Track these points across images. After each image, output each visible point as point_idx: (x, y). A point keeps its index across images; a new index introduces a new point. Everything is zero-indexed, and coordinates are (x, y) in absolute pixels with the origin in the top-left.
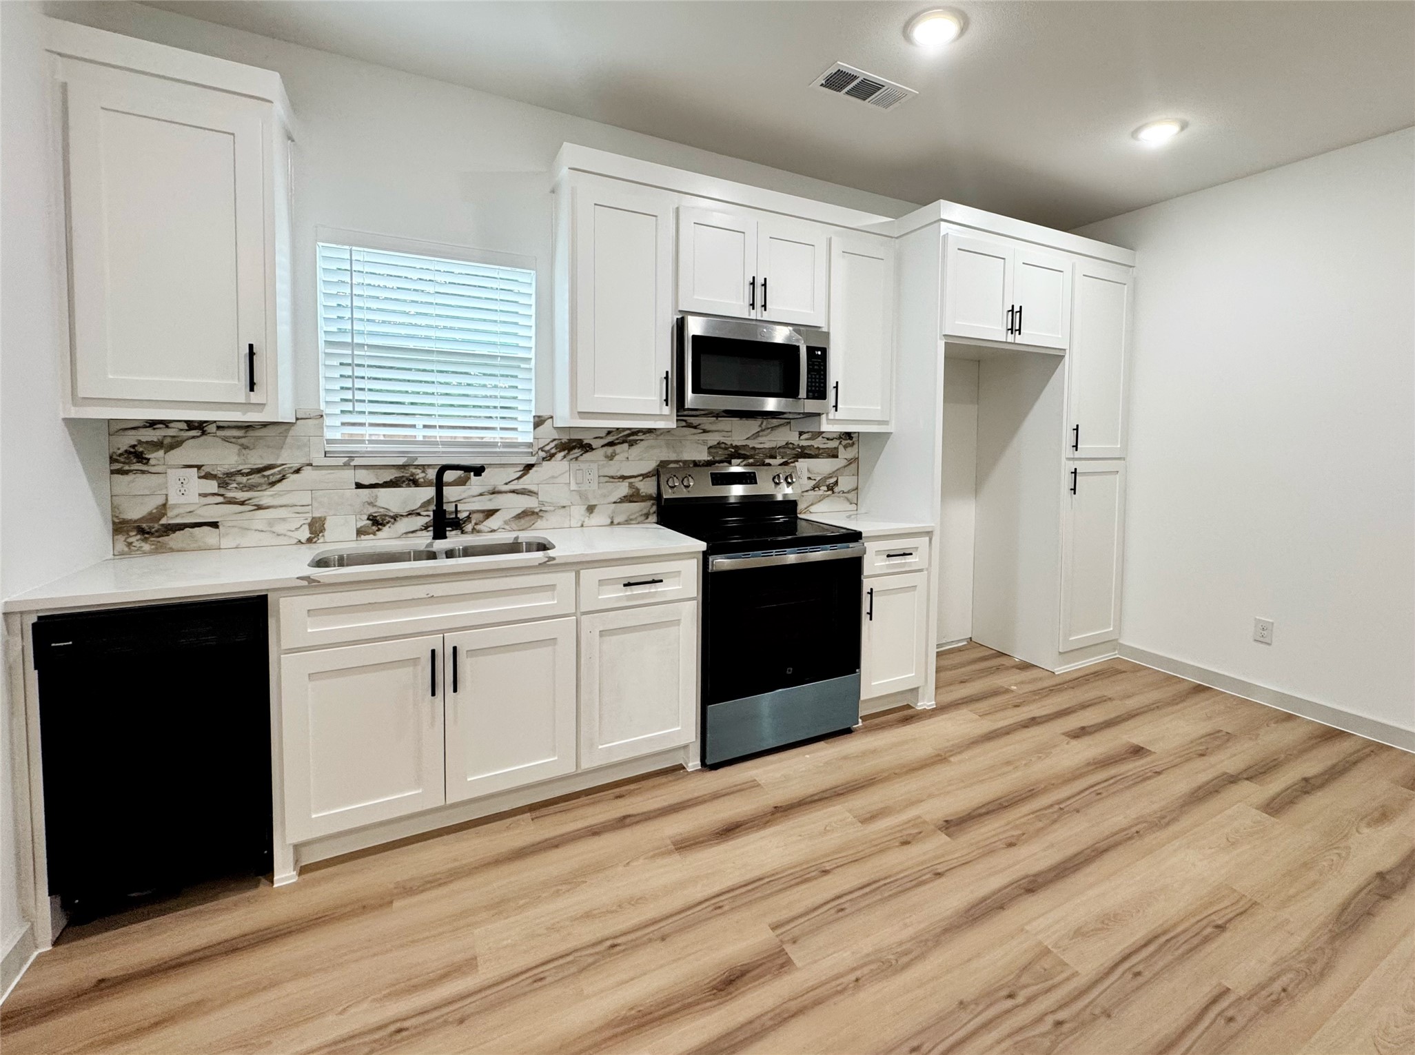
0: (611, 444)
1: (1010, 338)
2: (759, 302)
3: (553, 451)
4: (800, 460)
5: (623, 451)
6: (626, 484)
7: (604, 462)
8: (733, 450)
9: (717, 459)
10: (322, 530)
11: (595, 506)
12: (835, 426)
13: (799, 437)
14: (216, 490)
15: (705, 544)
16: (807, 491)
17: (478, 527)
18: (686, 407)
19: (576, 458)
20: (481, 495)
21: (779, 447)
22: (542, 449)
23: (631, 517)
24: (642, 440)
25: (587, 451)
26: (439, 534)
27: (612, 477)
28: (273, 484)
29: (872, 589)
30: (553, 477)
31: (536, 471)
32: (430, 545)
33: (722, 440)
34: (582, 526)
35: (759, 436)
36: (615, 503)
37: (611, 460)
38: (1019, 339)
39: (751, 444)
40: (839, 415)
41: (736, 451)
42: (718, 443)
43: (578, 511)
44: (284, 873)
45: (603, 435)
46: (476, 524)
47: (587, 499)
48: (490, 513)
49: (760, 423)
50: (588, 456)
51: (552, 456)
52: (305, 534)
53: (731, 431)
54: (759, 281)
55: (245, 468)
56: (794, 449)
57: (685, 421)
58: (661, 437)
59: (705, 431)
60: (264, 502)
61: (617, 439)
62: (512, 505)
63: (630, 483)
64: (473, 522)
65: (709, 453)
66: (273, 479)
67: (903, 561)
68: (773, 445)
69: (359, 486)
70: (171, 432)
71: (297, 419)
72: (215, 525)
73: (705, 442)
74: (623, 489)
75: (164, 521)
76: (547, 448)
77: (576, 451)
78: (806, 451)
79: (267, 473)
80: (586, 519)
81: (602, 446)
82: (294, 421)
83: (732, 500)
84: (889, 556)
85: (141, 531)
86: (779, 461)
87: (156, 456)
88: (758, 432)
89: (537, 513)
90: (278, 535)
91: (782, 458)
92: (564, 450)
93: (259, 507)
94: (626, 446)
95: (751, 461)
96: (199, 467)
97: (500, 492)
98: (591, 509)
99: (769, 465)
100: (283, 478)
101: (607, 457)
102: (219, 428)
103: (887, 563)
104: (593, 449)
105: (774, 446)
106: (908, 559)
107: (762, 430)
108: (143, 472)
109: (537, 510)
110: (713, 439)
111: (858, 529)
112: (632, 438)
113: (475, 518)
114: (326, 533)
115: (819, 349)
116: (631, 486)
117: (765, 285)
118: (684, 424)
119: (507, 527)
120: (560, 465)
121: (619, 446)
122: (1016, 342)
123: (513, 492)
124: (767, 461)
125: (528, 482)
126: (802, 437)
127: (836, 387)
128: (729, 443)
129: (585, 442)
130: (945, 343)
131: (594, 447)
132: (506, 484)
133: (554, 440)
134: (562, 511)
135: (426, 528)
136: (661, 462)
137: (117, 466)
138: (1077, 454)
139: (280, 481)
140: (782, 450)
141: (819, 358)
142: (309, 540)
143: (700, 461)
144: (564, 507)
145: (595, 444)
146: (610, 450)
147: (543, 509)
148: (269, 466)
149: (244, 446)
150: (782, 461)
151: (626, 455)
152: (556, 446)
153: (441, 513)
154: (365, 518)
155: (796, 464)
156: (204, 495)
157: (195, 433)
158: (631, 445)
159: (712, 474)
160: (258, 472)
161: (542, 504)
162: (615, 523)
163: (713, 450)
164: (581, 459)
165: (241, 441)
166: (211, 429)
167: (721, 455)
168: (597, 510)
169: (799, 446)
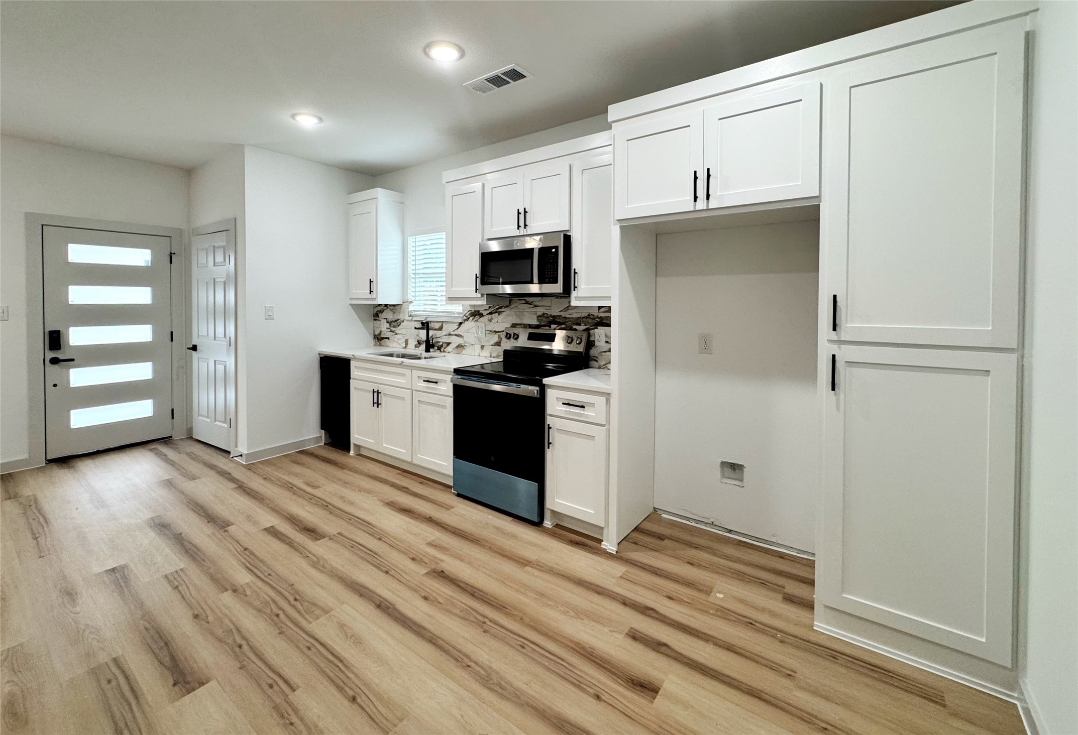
0: (491, 313)
3: (469, 316)
4: (599, 327)
5: (495, 317)
6: (496, 336)
7: (488, 323)
8: (552, 319)
9: (542, 324)
11: (484, 346)
13: (599, 310)
14: (389, 327)
16: (605, 352)
17: (445, 350)
19: (477, 320)
20: (446, 335)
21: (583, 318)
22: (465, 315)
23: (499, 355)
24: (504, 311)
25: (481, 317)
26: (428, 350)
27: (491, 331)
28: (399, 326)
30: (469, 330)
31: (463, 326)
33: (546, 311)
34: (479, 356)
35: (568, 310)
36: (492, 345)
37: (491, 322)
39: (563, 314)
41: (554, 320)
42: (543, 314)
43: (478, 347)
45: (487, 308)
46: (444, 348)
47: (481, 342)
48: (449, 344)
50: (482, 319)
51: (468, 318)
52: (404, 345)
53: (551, 306)
55: (394, 320)
56: (593, 319)
57: (525, 300)
58: (513, 310)
59: (535, 306)
60: (397, 332)
61: (493, 311)
62: (456, 341)
63: (499, 335)
65: (538, 320)
66: (399, 324)
68: (579, 315)
69: (416, 328)
70: (382, 307)
71: (403, 303)
72: (388, 338)
73: (535, 313)
74: (495, 338)
75: (381, 336)
76: (467, 315)
77: (477, 316)
78: (604, 321)
79: (398, 322)
80: (480, 353)
81: (487, 314)
82: (402, 303)
85: (378, 339)
86: (582, 327)
87: (380, 315)
88: (568, 307)
89: (463, 347)
90: (399, 344)
91: (585, 325)
92: (473, 316)
93: (396, 334)
94: (497, 314)
95: (563, 326)
96: (386, 319)
97: (452, 335)
98: (482, 347)
99: (575, 330)
100: (400, 324)
101: (489, 320)
102: (390, 306)
108: (378, 320)
109: (463, 345)
110: (540, 311)
112: (499, 310)
113: (444, 346)
114: (409, 345)
116: (499, 337)
118: (524, 302)
119: (453, 351)
120: (470, 324)
121: (494, 314)
123: (456, 335)
124: (575, 327)
125: (460, 331)
126: (601, 311)
128: (549, 314)
129: (481, 312)
131: (484, 315)
132: (453, 331)
133: (469, 311)
134: (472, 346)
136: (513, 324)
137: (374, 318)
140: (585, 320)
142: (405, 347)
143: (532, 325)
144: (472, 345)
145: (485, 313)
146: (490, 316)
147: (466, 344)
148: (398, 320)
149: (394, 313)
150: (585, 327)
151: (496, 320)
152: (470, 314)
153: (427, 341)
154: (416, 341)
155: (596, 330)
156: (387, 328)
157: (386, 308)
158: (499, 314)
159: (530, 333)
160: (396, 321)
161: (465, 342)
162: (492, 356)
163: (540, 318)
164: (479, 320)
165: (394, 310)
166: (388, 306)
167: (544, 321)
168: (485, 348)
169: (598, 317)
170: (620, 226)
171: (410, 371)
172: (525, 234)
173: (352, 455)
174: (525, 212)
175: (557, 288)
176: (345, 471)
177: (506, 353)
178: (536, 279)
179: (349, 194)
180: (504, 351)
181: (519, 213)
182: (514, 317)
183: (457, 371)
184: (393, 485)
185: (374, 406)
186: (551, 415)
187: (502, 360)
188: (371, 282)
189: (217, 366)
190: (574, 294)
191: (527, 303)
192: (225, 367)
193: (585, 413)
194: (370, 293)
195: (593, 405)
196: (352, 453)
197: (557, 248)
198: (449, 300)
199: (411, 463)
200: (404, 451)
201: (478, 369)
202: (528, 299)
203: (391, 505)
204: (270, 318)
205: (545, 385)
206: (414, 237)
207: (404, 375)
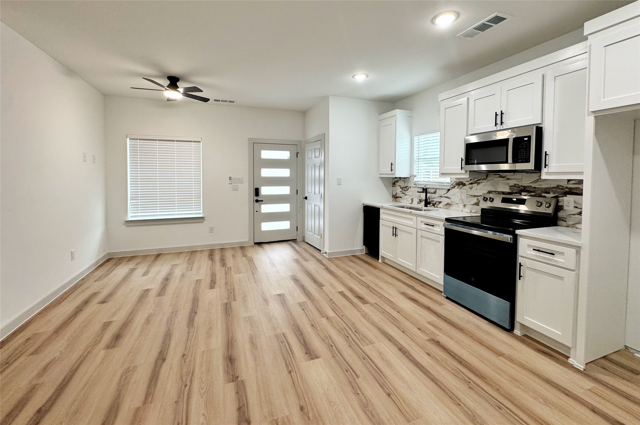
0: (471, 184)
3: (455, 185)
4: (567, 196)
5: (475, 186)
6: (476, 198)
7: (469, 190)
8: (522, 188)
9: (514, 192)
10: (413, 201)
11: (466, 205)
12: (552, 176)
13: (568, 183)
14: (401, 191)
16: (573, 215)
17: (437, 206)
20: (438, 197)
21: (552, 188)
22: (452, 185)
23: (478, 211)
24: (482, 182)
25: (464, 186)
26: (426, 206)
27: (471, 196)
28: (407, 190)
30: (455, 194)
31: (451, 192)
33: (517, 183)
34: (462, 211)
35: (538, 181)
36: (472, 205)
39: (533, 185)
41: (524, 189)
42: (515, 185)
43: (461, 206)
45: (469, 180)
46: (437, 205)
47: (463, 202)
48: (440, 202)
50: (464, 187)
51: (455, 187)
53: (522, 179)
55: (404, 186)
56: (562, 189)
58: (489, 181)
59: (508, 179)
60: (406, 194)
61: (473, 182)
62: (445, 201)
63: (477, 198)
64: (437, 204)
65: (510, 189)
66: (408, 189)
68: (548, 186)
69: (418, 192)
70: (397, 179)
71: (411, 176)
72: (401, 197)
73: (508, 184)
74: (475, 200)
75: (397, 196)
76: (453, 184)
77: (461, 185)
78: (573, 191)
80: (463, 209)
81: (469, 184)
82: (409, 177)
83: (522, 212)
85: (395, 197)
86: (552, 195)
87: (396, 183)
88: (538, 179)
89: (450, 205)
90: (408, 201)
91: (554, 193)
92: (458, 185)
93: (406, 195)
94: (476, 184)
95: (533, 194)
96: (400, 186)
97: (442, 197)
98: (465, 206)
99: (545, 197)
101: (470, 188)
102: (402, 178)
104: (466, 185)
108: (395, 186)
109: (450, 204)
110: (512, 183)
112: (479, 181)
113: (437, 203)
114: (413, 202)
115: (526, 137)
116: (478, 199)
118: (499, 176)
119: (443, 207)
120: (456, 190)
121: (474, 184)
123: (445, 197)
124: (543, 195)
125: (448, 195)
128: (520, 184)
129: (464, 183)
131: (466, 184)
132: (444, 194)
133: (455, 182)
134: (457, 205)
136: (489, 191)
137: (393, 185)
139: (408, 190)
140: (553, 189)
141: (526, 142)
142: (411, 203)
143: (505, 192)
144: (457, 204)
145: (467, 183)
146: (471, 186)
147: (452, 203)
148: (407, 187)
149: (405, 182)
150: (554, 195)
151: (476, 188)
152: (456, 184)
153: (426, 200)
154: (419, 199)
155: (564, 197)
156: (400, 191)
157: (400, 179)
158: (478, 184)
159: (503, 198)
160: (406, 187)
161: (452, 202)
162: (472, 212)
163: (512, 188)
164: (462, 188)
165: (404, 181)
166: (401, 178)
167: (516, 190)
168: (466, 206)
169: (567, 188)
170: (594, 116)
171: (416, 217)
172: (501, 128)
173: (380, 262)
174: (502, 113)
175: (530, 166)
176: (377, 270)
177: (483, 210)
178: (510, 160)
179: (380, 115)
180: (481, 209)
181: (496, 115)
182: (490, 186)
183: (447, 220)
184: (404, 283)
185: (393, 236)
186: (522, 257)
187: (480, 215)
188: (391, 164)
189: (315, 207)
190: (544, 170)
191: (501, 177)
192: (319, 208)
193: (555, 259)
194: (391, 171)
195: (562, 254)
196: (380, 261)
197: (529, 137)
198: (442, 175)
199: (415, 273)
200: (411, 265)
201: (461, 219)
202: (501, 174)
203: (404, 294)
204: (339, 184)
205: (517, 234)
206: (418, 136)
207: (412, 219)
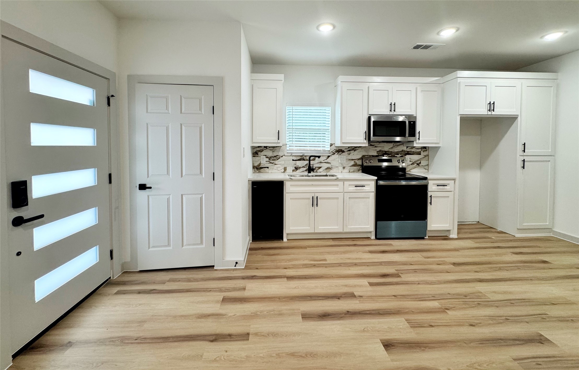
0: (349, 151)
1: (489, 113)
2: (393, 109)
3: (335, 152)
4: (407, 155)
6: (353, 161)
7: (347, 155)
9: (380, 155)
10: (286, 170)
11: (345, 167)
14: (268, 160)
15: (377, 177)
16: (409, 165)
17: (317, 171)
18: (371, 140)
19: (340, 154)
20: (318, 163)
21: (400, 151)
22: (332, 152)
23: (355, 170)
24: (358, 149)
25: (343, 152)
26: (309, 172)
27: (350, 159)
28: (278, 159)
29: (431, 195)
30: (335, 159)
31: (330, 157)
32: (307, 174)
33: (381, 149)
34: (342, 172)
35: (393, 148)
36: (350, 166)
37: (349, 155)
38: (493, 113)
39: (390, 150)
40: (420, 141)
41: (385, 152)
43: (341, 168)
44: (285, 239)
45: (347, 148)
47: (343, 165)
48: (320, 168)
49: (393, 144)
50: (343, 154)
51: (334, 154)
52: (283, 171)
53: (384, 147)
54: (393, 103)
55: (273, 156)
56: (405, 152)
57: (370, 144)
58: (363, 149)
59: (376, 147)
60: (276, 163)
61: (351, 149)
62: (325, 166)
65: (377, 153)
66: (278, 158)
67: (444, 188)
69: (293, 160)
70: (262, 148)
71: (283, 145)
72: (268, 168)
73: (376, 150)
74: (352, 163)
75: (260, 166)
76: (333, 152)
77: (340, 152)
78: (409, 152)
79: (277, 157)
80: (343, 170)
81: (347, 151)
83: (384, 167)
84: (437, 186)
85: (257, 168)
86: (400, 155)
87: (259, 153)
88: (393, 147)
89: (331, 168)
90: (278, 170)
91: (401, 155)
92: (337, 152)
93: (275, 164)
94: (353, 151)
95: (390, 155)
96: (266, 156)
97: (322, 163)
98: (344, 168)
99: (396, 157)
100: (280, 158)
101: (348, 154)
102: (269, 147)
103: (437, 188)
104: (345, 152)
105: (398, 151)
106: (445, 187)
107: (394, 146)
108: (257, 156)
109: (331, 167)
110: (378, 149)
111: (426, 176)
112: (355, 149)
113: (317, 169)
114: (287, 171)
115: (412, 122)
116: (355, 162)
117: (395, 104)
119: (324, 171)
120: (336, 156)
121: (352, 151)
122: (492, 114)
123: (325, 163)
124: (396, 155)
125: (328, 160)
126: (408, 148)
127: (419, 133)
128: (383, 150)
129: (343, 150)
130: (460, 117)
132: (324, 160)
133: (335, 149)
134: (337, 168)
135: (306, 170)
136: (363, 155)
137: (254, 155)
138: (525, 154)
139: (279, 159)
140: (401, 152)
141: (413, 125)
142: (284, 172)
143: (374, 155)
144: (337, 167)
145: (345, 150)
146: (349, 152)
147: (332, 167)
148: (277, 156)
149: (273, 152)
150: (401, 156)
151: (353, 153)
152: (335, 151)
153: (309, 167)
154: (294, 167)
155: (406, 156)
156: (266, 161)
157: (265, 148)
158: (355, 151)
159: (378, 159)
160: (275, 156)
161: (332, 166)
162: (350, 172)
163: (378, 152)
164: (341, 154)
165: (273, 150)
166: (268, 147)
167: (381, 154)
168: (345, 168)
169: (406, 151)
171: (343, 182)
172: (395, 114)
173: (285, 241)
178: (407, 135)
182: (364, 152)
185: (313, 206)
188: (279, 132)
194: (278, 140)
197: (414, 122)
198: (343, 144)
204: (244, 156)
207: (338, 185)
